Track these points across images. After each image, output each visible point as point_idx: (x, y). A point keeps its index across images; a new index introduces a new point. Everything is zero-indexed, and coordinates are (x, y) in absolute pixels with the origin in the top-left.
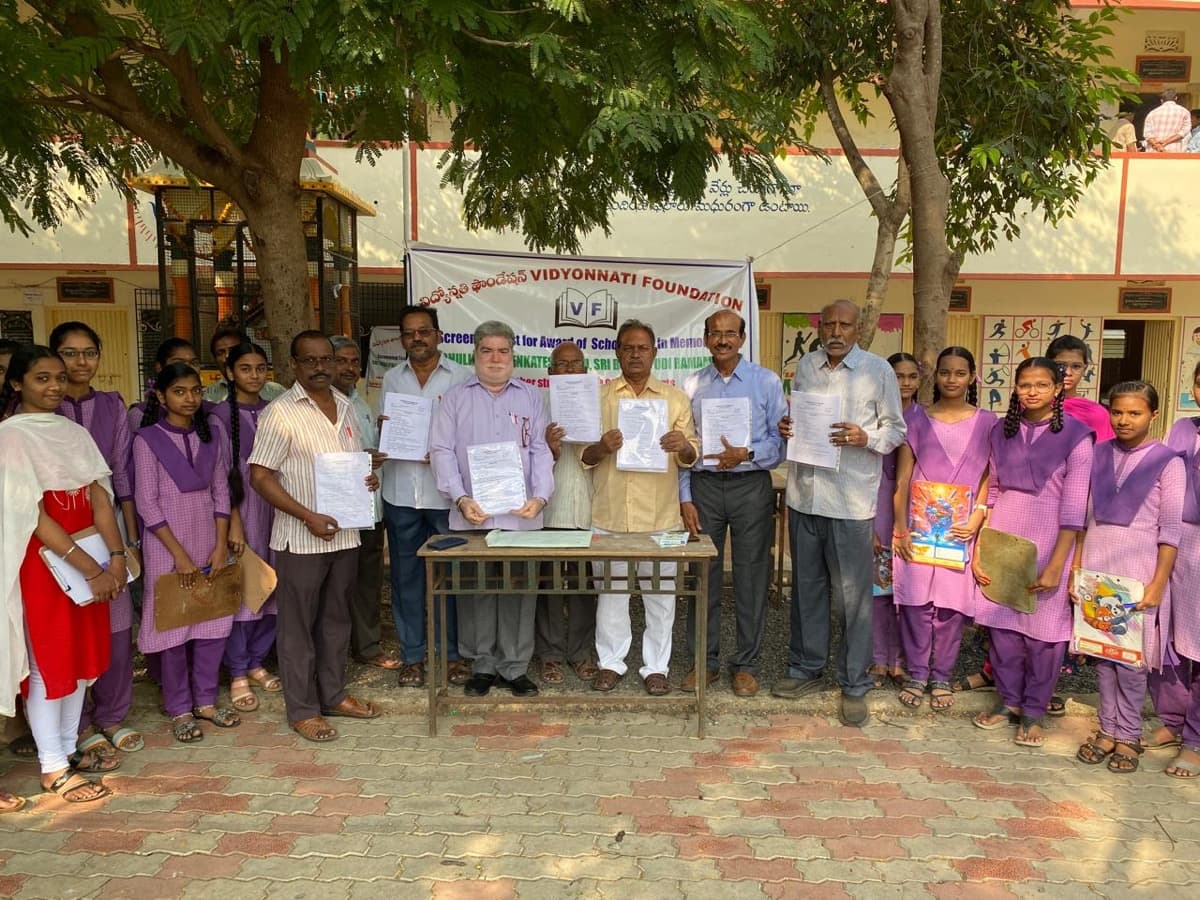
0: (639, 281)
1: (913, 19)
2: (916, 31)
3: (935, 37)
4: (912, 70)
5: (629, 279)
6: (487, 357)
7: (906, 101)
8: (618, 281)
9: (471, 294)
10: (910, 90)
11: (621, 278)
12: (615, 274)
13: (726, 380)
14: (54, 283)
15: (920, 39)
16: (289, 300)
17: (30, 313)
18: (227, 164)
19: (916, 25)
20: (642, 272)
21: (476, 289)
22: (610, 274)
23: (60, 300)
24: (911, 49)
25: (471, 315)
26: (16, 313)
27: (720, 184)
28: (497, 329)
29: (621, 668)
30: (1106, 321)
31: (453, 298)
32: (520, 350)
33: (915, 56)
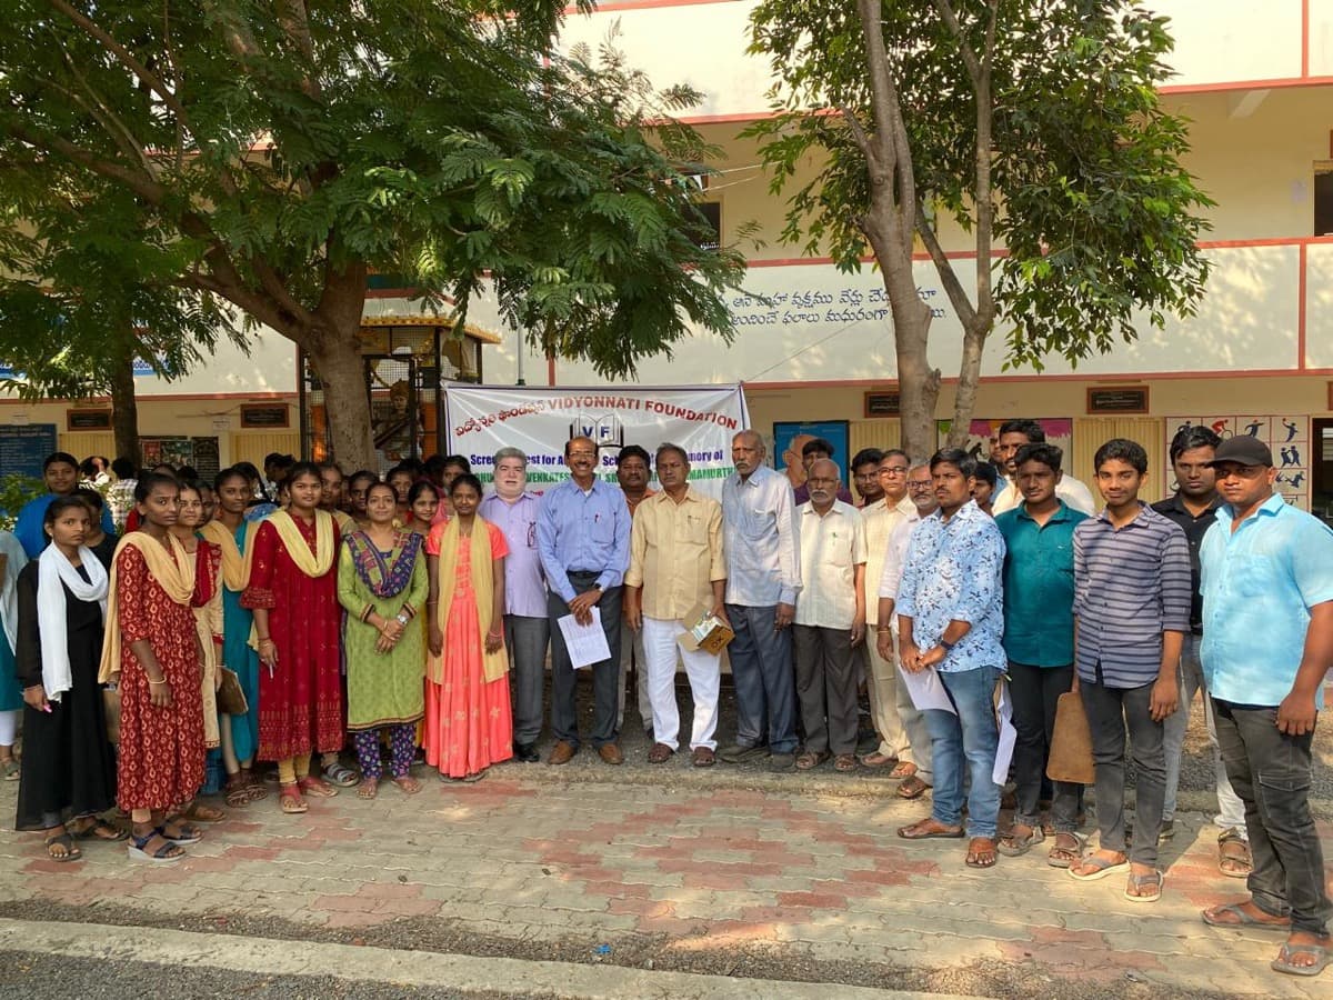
0: (642, 405)
1: (881, 167)
2: (887, 177)
3: (906, 180)
4: (884, 211)
5: (634, 404)
6: (504, 474)
7: (880, 238)
8: (624, 405)
9: (498, 421)
10: (883, 228)
11: (627, 403)
12: (622, 399)
13: (587, 493)
14: (238, 411)
15: (889, 184)
16: (349, 432)
17: (217, 438)
18: (301, 325)
19: (884, 172)
20: (644, 398)
21: (502, 419)
22: (617, 399)
23: (243, 426)
24: (879, 194)
25: (498, 439)
26: (206, 439)
27: (850, 294)
28: (514, 453)
29: (675, 745)
30: (1314, 420)
31: (483, 426)
32: (532, 468)
33: (886, 197)
